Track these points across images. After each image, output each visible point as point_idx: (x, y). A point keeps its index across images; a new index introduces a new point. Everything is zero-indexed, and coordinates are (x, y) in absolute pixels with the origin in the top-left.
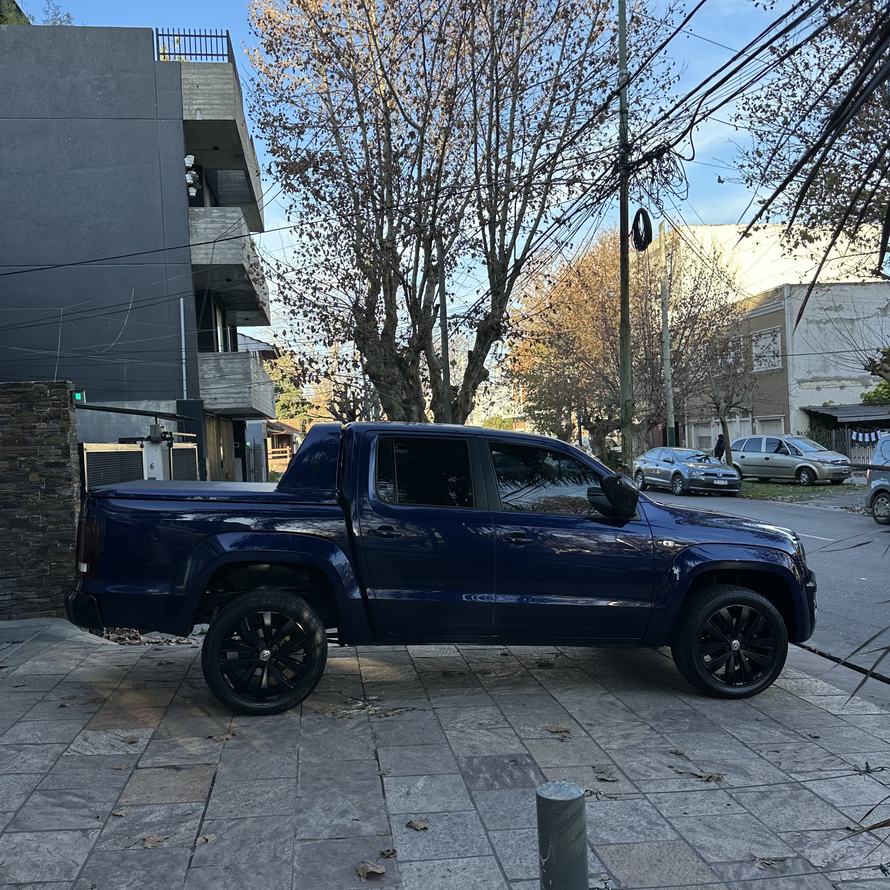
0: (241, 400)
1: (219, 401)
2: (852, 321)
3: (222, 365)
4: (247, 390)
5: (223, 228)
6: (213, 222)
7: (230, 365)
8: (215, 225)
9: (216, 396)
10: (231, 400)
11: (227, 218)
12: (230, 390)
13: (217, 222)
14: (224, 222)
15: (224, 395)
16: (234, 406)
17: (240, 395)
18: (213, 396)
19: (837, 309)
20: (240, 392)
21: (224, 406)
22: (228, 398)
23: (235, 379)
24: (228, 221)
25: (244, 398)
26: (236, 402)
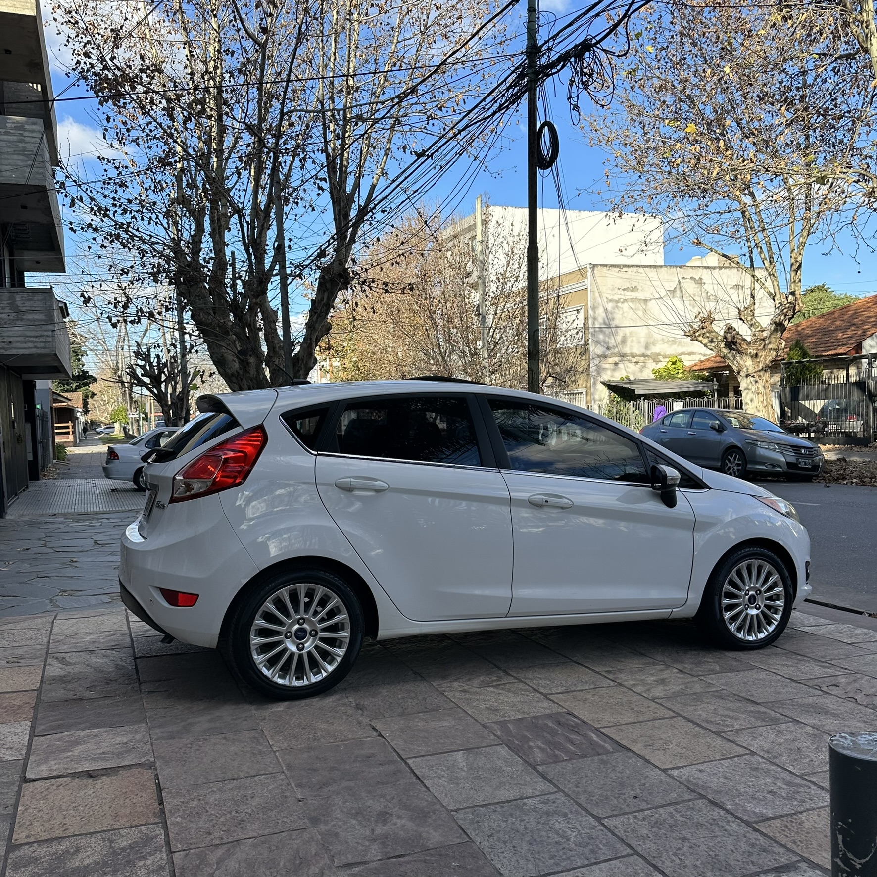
0: (42, 345)
1: (14, 345)
2: (646, 301)
3: (19, 303)
4: (50, 333)
5: (21, 141)
6: (7, 133)
7: (28, 304)
8: (11, 138)
9: (11, 339)
10: (31, 345)
11: (25, 130)
12: (29, 333)
13: (13, 134)
14: (21, 135)
15: (22, 339)
16: (34, 351)
17: (41, 339)
18: (7, 340)
19: (634, 289)
20: (41, 336)
21: (21, 352)
22: (25, 342)
23: (34, 320)
24: (26, 134)
25: (44, 342)
26: (36, 347)
